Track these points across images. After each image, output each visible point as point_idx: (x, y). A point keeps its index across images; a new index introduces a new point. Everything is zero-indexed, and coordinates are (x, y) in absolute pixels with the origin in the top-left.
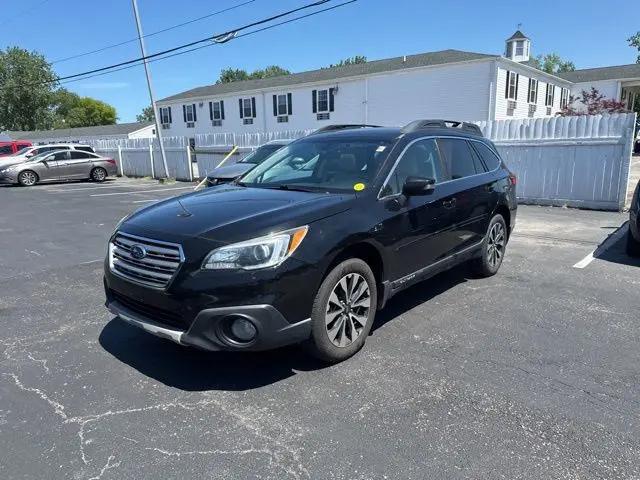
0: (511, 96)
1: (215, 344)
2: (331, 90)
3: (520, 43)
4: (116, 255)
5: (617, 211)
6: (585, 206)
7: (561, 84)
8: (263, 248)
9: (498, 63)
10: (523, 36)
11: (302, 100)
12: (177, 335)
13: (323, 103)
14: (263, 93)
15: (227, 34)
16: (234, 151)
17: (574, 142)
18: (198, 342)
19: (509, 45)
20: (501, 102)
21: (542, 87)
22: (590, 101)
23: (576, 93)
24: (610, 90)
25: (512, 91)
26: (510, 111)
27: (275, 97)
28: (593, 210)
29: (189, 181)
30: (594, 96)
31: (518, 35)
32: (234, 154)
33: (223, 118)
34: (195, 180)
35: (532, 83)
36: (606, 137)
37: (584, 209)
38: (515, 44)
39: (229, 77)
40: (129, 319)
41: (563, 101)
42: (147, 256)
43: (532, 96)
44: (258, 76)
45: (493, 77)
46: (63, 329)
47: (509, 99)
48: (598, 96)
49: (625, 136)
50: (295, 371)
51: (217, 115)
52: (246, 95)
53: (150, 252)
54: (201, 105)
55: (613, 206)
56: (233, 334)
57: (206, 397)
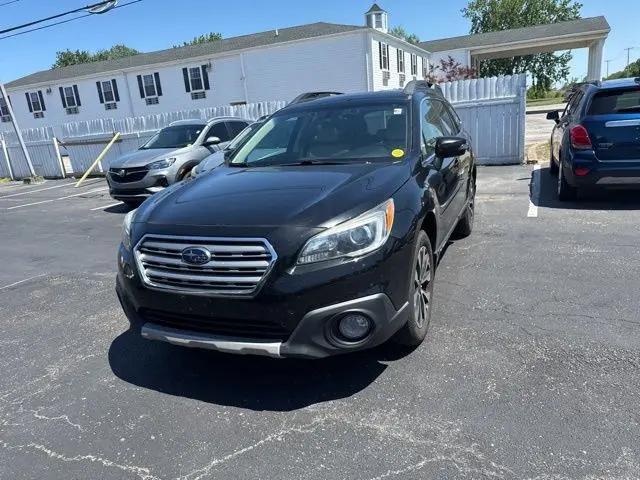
0: (385, 67)
1: (325, 350)
2: (204, 67)
3: (379, 15)
4: (149, 265)
5: (518, 164)
6: (491, 163)
7: (421, 54)
8: (366, 228)
9: (371, 35)
10: (380, 10)
11: (172, 79)
12: (274, 348)
13: (197, 83)
14: (125, 74)
15: (105, 3)
16: (115, 138)
17: (476, 104)
18: (304, 350)
19: (369, 18)
20: (378, 74)
21: (407, 56)
22: (449, 69)
23: (436, 62)
24: (462, 58)
25: (384, 62)
26: (385, 81)
27: (139, 77)
28: (496, 165)
29: (62, 178)
30: (451, 64)
31: (375, 8)
32: (116, 141)
33: (79, 104)
34: (68, 176)
35: (399, 55)
36: (502, 97)
37: (490, 165)
38: (374, 17)
39: (67, 60)
40: (187, 341)
41: (424, 70)
42: (213, 259)
43: (401, 67)
44: (102, 57)
45: (367, 49)
46: (53, 371)
47: (384, 70)
48: (455, 64)
49: (519, 95)
50: (385, 363)
51: (71, 101)
52: (106, 77)
53: (217, 253)
54: (49, 91)
55: (514, 160)
56: (341, 334)
57: (314, 414)
